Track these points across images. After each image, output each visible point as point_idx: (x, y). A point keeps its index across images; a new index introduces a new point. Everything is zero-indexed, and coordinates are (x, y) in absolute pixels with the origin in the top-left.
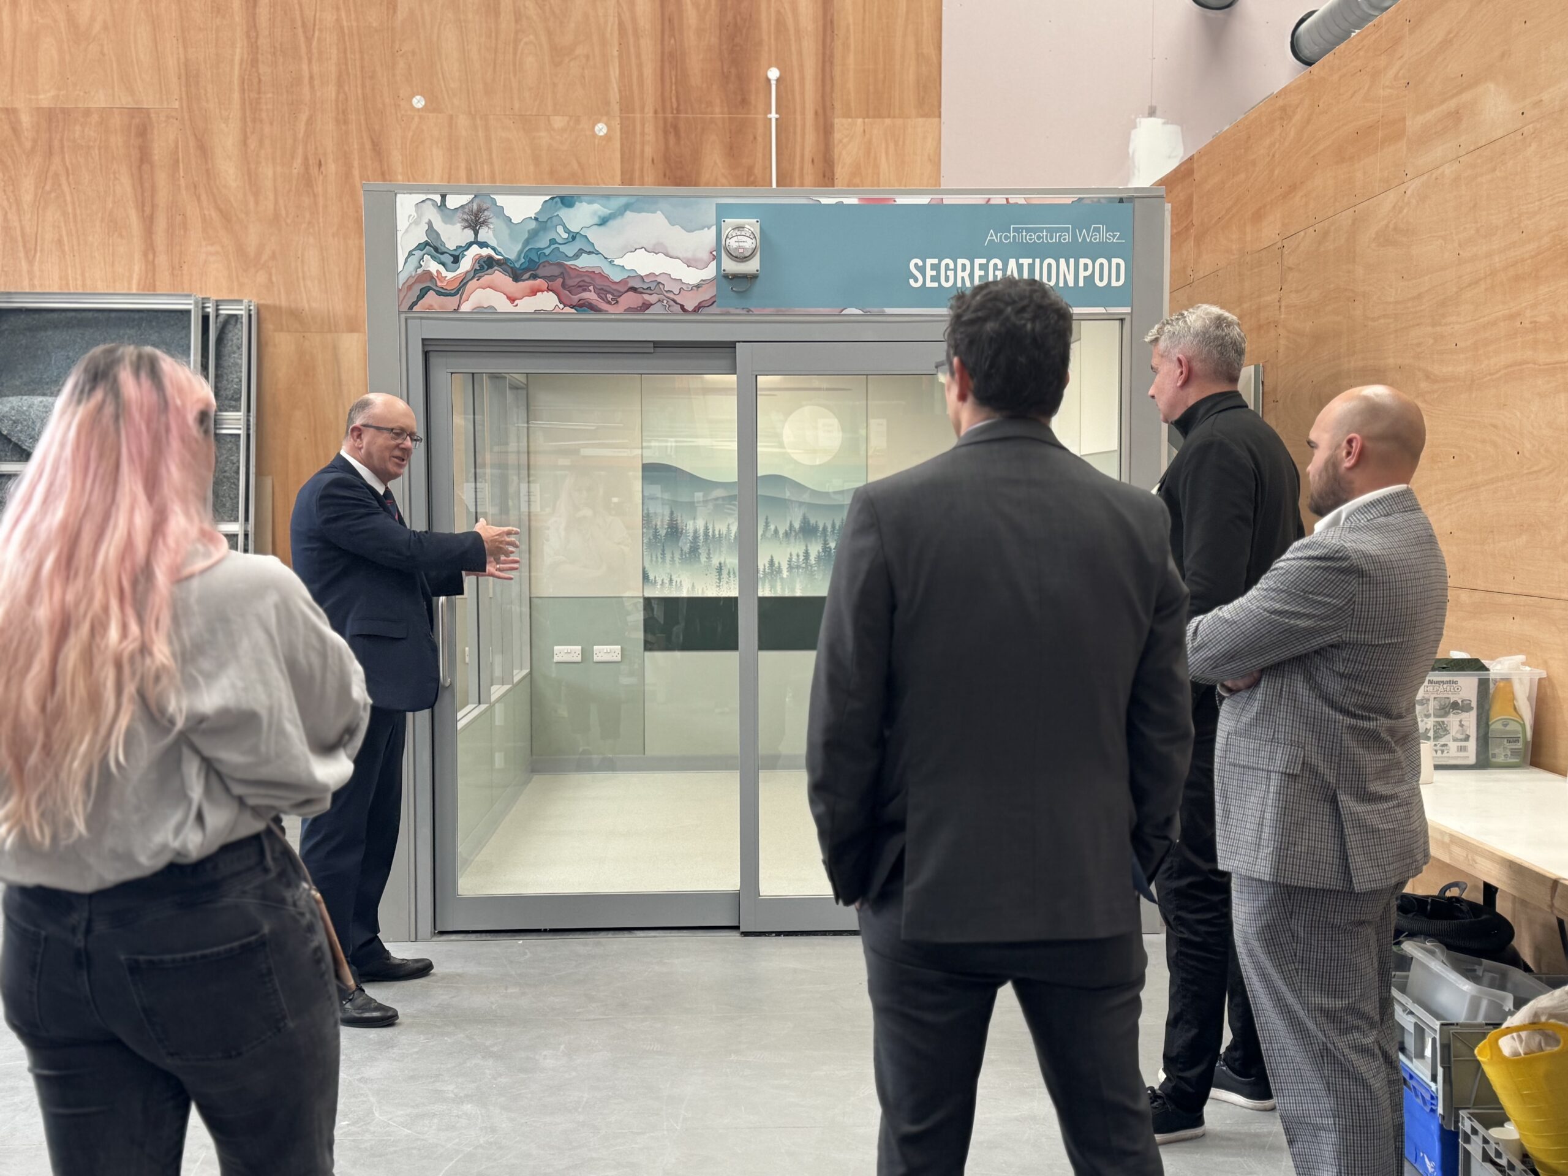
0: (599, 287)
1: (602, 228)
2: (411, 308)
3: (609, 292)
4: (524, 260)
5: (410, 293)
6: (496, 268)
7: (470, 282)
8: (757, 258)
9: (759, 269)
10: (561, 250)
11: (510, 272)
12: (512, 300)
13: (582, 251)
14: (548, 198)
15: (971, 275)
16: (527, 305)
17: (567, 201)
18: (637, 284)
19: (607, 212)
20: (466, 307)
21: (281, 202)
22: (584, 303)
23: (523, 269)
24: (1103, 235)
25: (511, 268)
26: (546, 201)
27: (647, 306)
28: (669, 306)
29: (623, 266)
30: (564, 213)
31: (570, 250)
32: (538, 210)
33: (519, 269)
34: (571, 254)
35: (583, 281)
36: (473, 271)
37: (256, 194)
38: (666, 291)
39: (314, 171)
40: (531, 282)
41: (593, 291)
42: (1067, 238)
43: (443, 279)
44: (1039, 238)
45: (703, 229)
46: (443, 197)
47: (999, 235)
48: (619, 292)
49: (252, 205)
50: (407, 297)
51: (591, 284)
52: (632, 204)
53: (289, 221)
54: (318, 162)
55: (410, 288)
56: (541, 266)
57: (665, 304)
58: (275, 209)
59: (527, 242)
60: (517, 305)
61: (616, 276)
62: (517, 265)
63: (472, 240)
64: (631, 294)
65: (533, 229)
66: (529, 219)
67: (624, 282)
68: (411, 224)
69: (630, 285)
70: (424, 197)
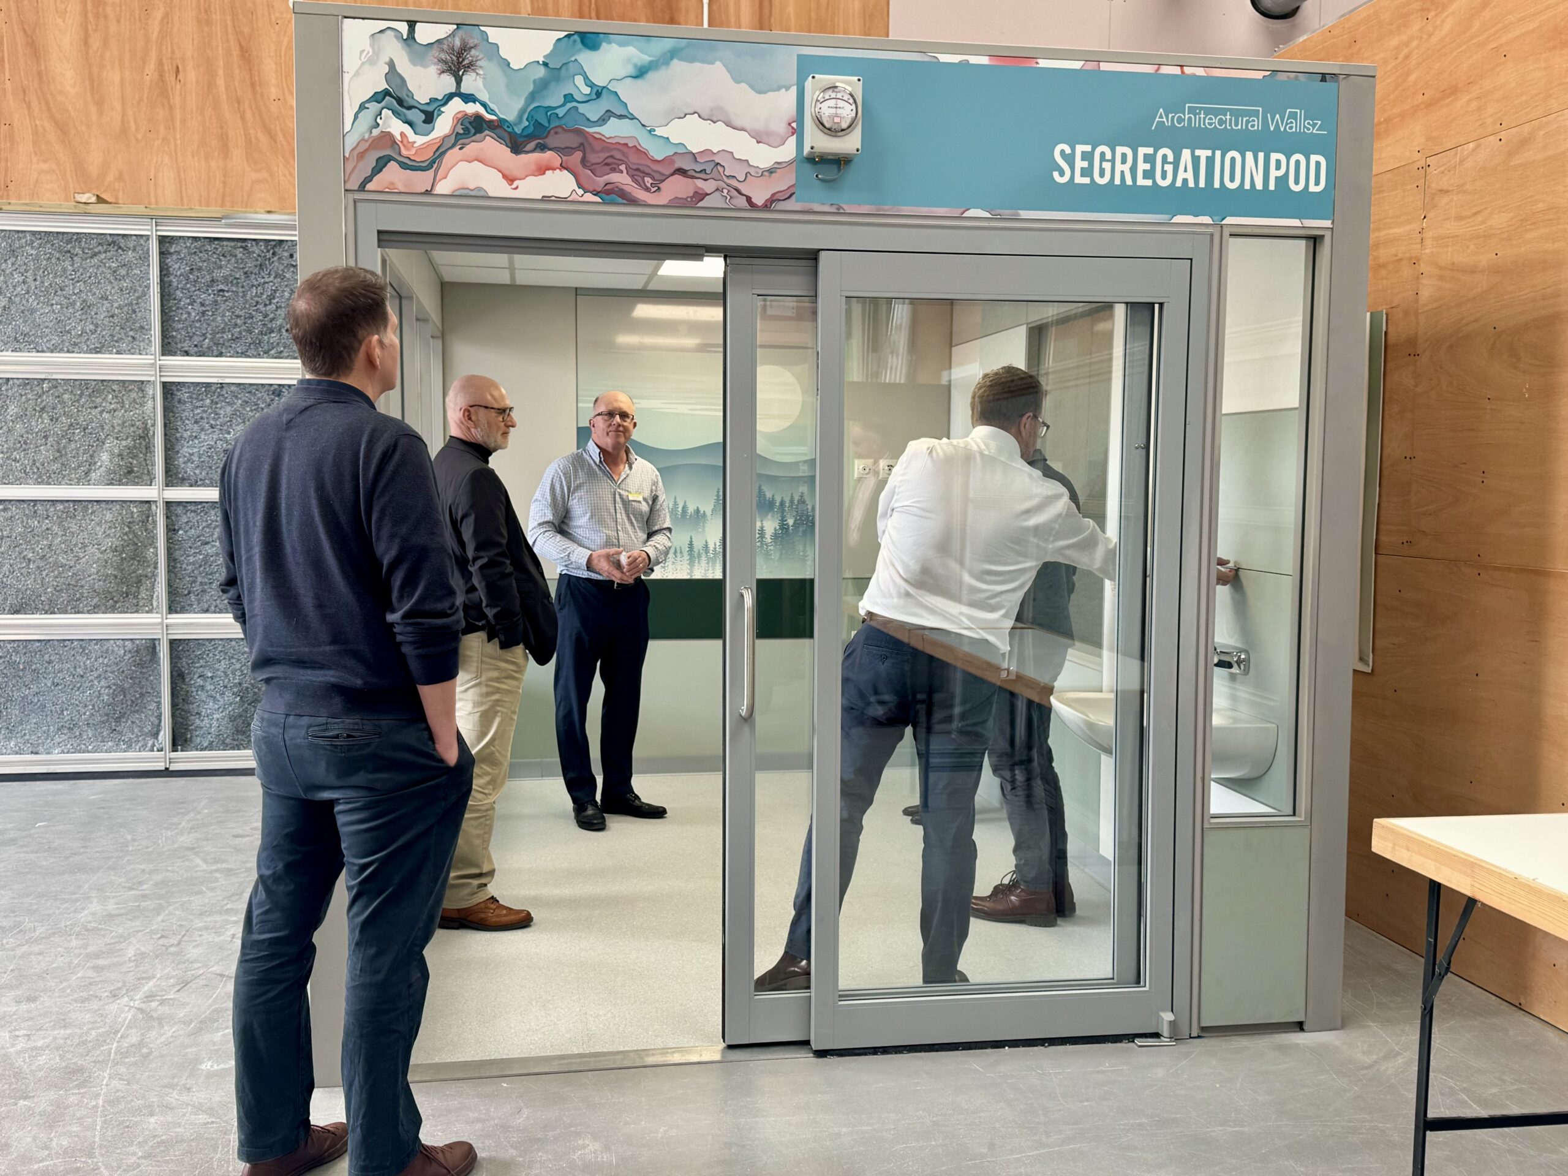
0: (635, 167)
1: (639, 82)
2: (362, 188)
3: (648, 175)
4: (527, 123)
5: (361, 165)
6: (487, 132)
7: (450, 152)
8: (858, 132)
9: (860, 148)
10: (580, 111)
11: (508, 142)
12: (510, 180)
13: (610, 114)
14: (562, 34)
15: (1133, 170)
16: (532, 188)
17: (589, 40)
18: (687, 165)
19: (646, 58)
20: (442, 188)
21: (130, 113)
22: (613, 189)
23: (526, 136)
24: (1299, 124)
25: (509, 133)
26: (559, 40)
27: (700, 196)
28: (731, 197)
29: (668, 138)
30: (585, 58)
31: (592, 111)
32: (548, 52)
33: (521, 135)
34: (594, 118)
35: (612, 157)
36: (453, 136)
37: (100, 103)
38: (728, 177)
39: (170, 78)
40: (536, 156)
41: (625, 171)
42: (1256, 125)
43: (410, 145)
44: (1221, 122)
45: (779, 89)
46: (412, 24)
47: (1170, 116)
48: (663, 175)
49: (94, 116)
50: (356, 171)
51: (624, 162)
52: (681, 49)
53: (139, 136)
54: (175, 68)
55: (361, 156)
56: (552, 132)
57: (725, 194)
58: (123, 122)
59: (532, 96)
60: (516, 188)
61: (658, 152)
62: (518, 130)
63: (452, 89)
64: (677, 178)
65: (541, 79)
66: (536, 64)
67: (668, 160)
68: (363, 63)
69: (678, 165)
70: (384, 25)
